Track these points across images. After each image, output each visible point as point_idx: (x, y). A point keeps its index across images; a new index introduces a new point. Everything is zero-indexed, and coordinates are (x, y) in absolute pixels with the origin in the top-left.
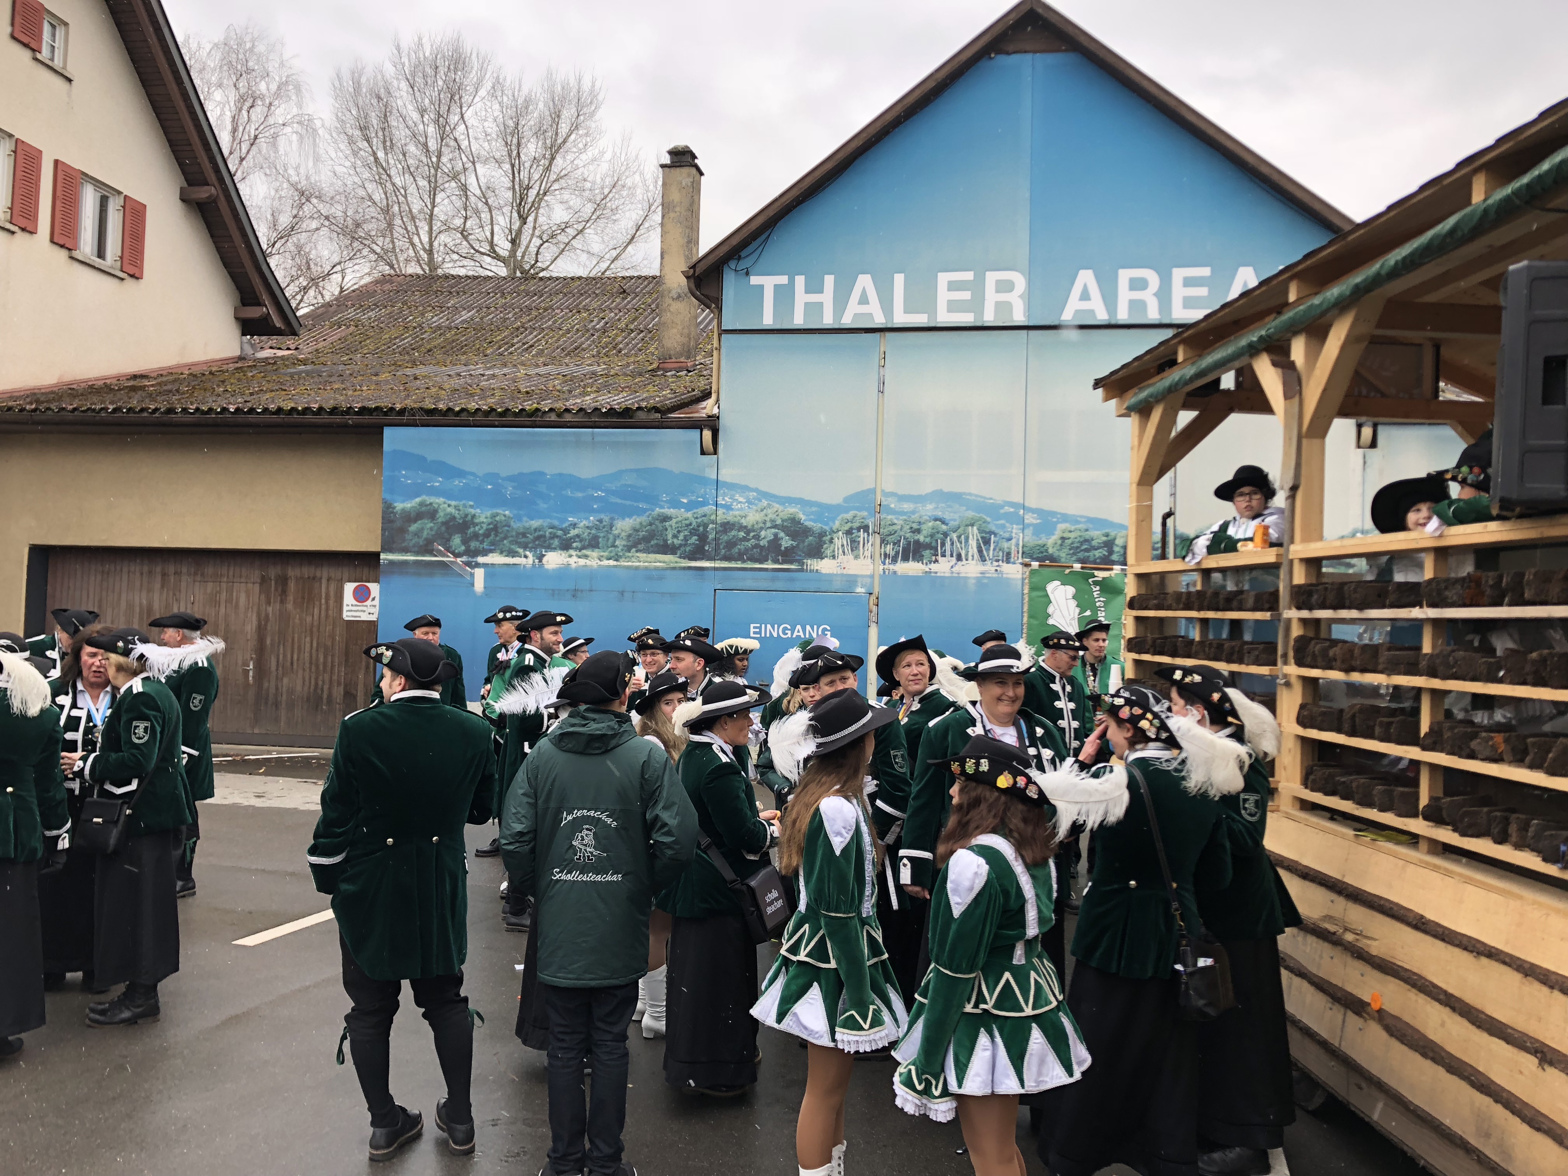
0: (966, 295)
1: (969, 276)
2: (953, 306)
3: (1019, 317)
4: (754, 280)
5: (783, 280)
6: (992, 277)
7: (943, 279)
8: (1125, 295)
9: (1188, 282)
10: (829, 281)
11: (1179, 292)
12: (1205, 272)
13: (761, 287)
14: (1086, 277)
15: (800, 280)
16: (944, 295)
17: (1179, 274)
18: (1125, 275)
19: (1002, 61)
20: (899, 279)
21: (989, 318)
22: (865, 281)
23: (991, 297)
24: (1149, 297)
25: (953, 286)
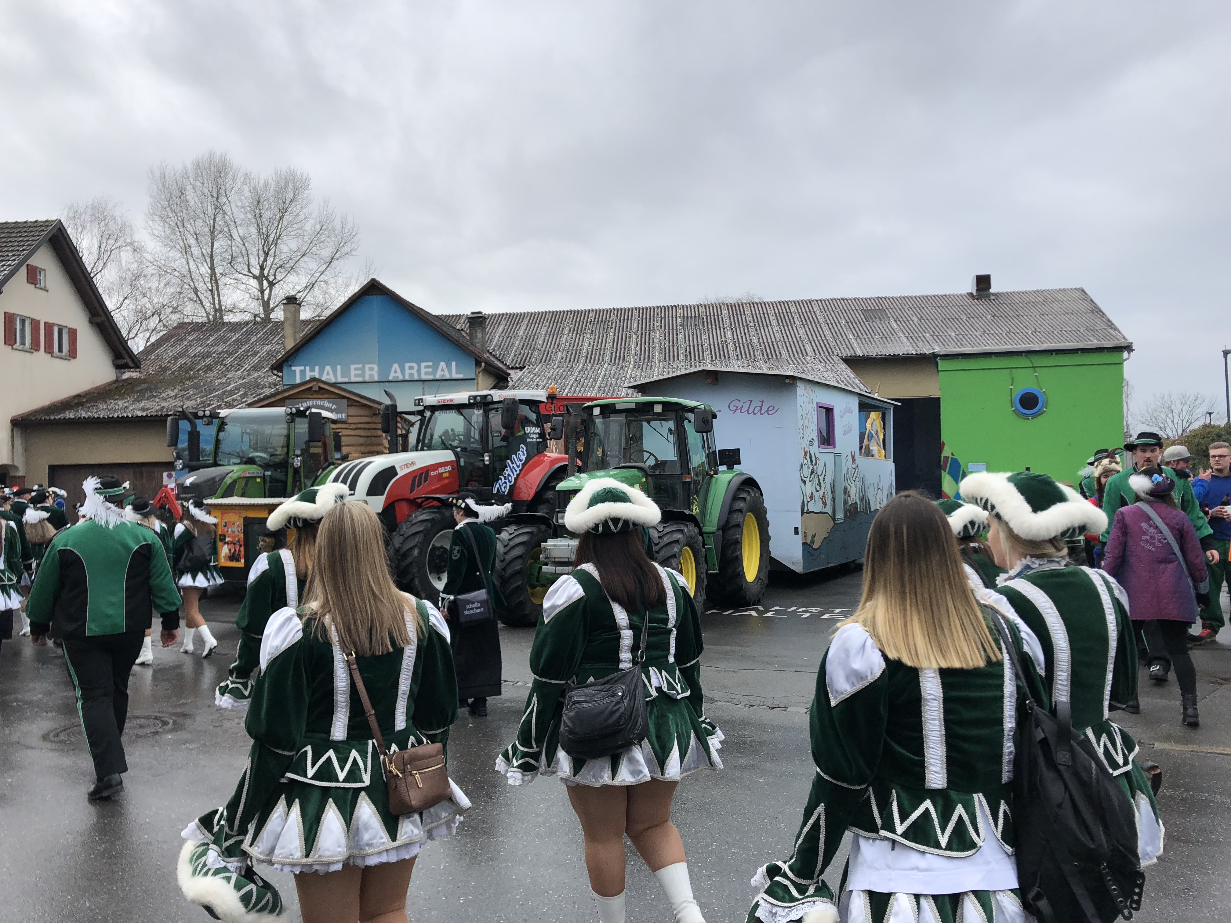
0: (360, 372)
1: (360, 366)
2: (356, 376)
3: (376, 379)
4: (293, 368)
5: (302, 368)
6: (367, 366)
7: (353, 367)
8: (407, 371)
9: (426, 367)
10: (317, 368)
11: (423, 370)
12: (431, 364)
13: (295, 371)
14: (396, 366)
15: (308, 368)
16: (353, 372)
17: (423, 365)
18: (407, 365)
19: (367, 298)
20: (339, 367)
21: (367, 379)
22: (328, 368)
23: (368, 373)
24: (414, 372)
25: (356, 369)
